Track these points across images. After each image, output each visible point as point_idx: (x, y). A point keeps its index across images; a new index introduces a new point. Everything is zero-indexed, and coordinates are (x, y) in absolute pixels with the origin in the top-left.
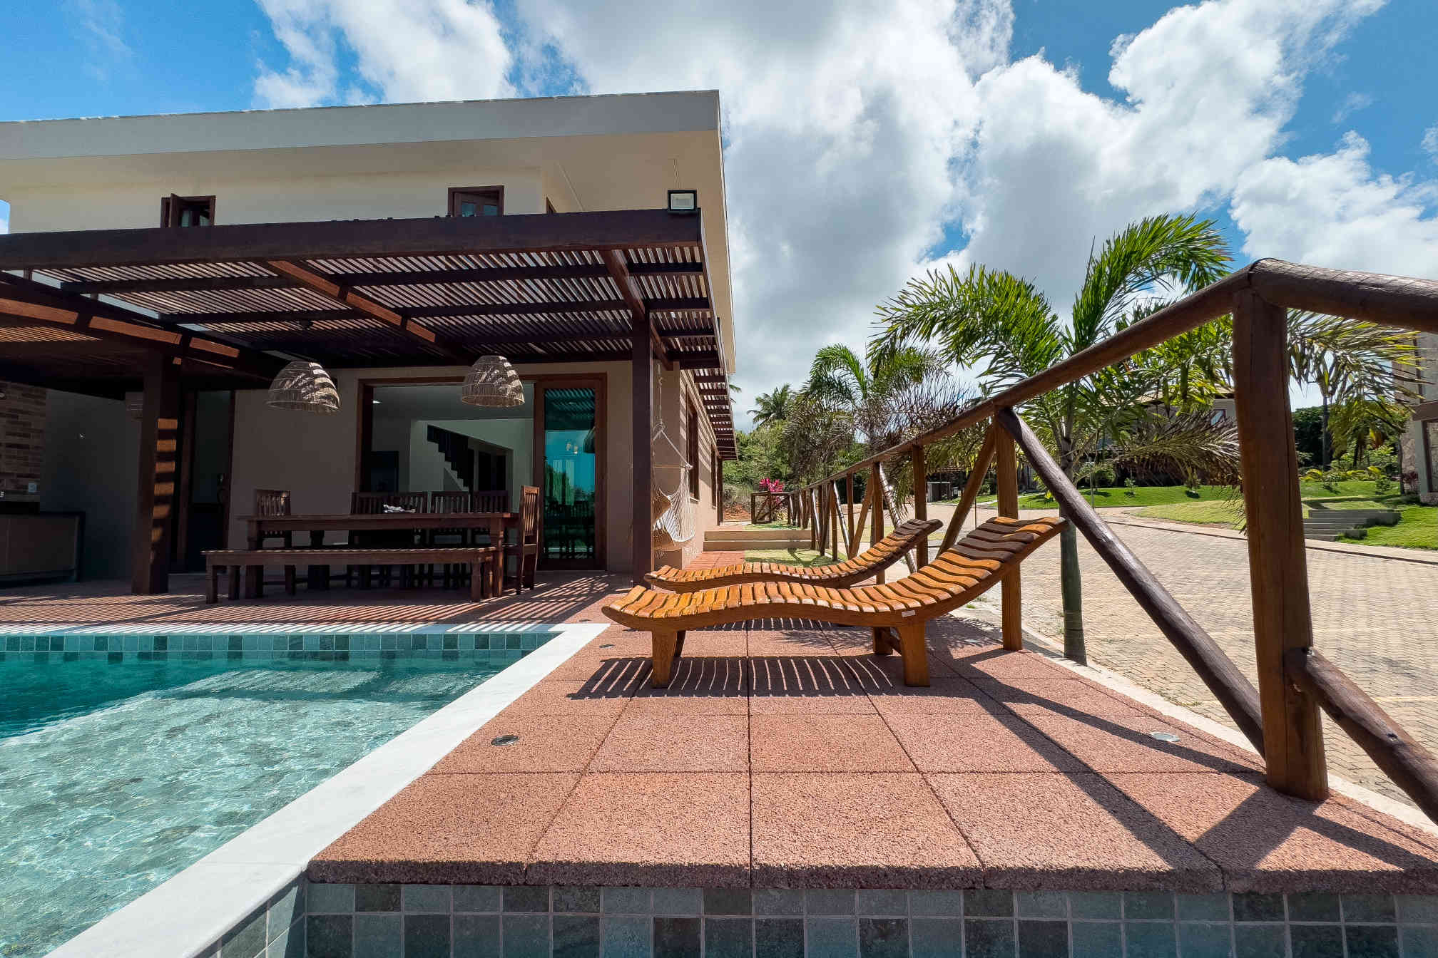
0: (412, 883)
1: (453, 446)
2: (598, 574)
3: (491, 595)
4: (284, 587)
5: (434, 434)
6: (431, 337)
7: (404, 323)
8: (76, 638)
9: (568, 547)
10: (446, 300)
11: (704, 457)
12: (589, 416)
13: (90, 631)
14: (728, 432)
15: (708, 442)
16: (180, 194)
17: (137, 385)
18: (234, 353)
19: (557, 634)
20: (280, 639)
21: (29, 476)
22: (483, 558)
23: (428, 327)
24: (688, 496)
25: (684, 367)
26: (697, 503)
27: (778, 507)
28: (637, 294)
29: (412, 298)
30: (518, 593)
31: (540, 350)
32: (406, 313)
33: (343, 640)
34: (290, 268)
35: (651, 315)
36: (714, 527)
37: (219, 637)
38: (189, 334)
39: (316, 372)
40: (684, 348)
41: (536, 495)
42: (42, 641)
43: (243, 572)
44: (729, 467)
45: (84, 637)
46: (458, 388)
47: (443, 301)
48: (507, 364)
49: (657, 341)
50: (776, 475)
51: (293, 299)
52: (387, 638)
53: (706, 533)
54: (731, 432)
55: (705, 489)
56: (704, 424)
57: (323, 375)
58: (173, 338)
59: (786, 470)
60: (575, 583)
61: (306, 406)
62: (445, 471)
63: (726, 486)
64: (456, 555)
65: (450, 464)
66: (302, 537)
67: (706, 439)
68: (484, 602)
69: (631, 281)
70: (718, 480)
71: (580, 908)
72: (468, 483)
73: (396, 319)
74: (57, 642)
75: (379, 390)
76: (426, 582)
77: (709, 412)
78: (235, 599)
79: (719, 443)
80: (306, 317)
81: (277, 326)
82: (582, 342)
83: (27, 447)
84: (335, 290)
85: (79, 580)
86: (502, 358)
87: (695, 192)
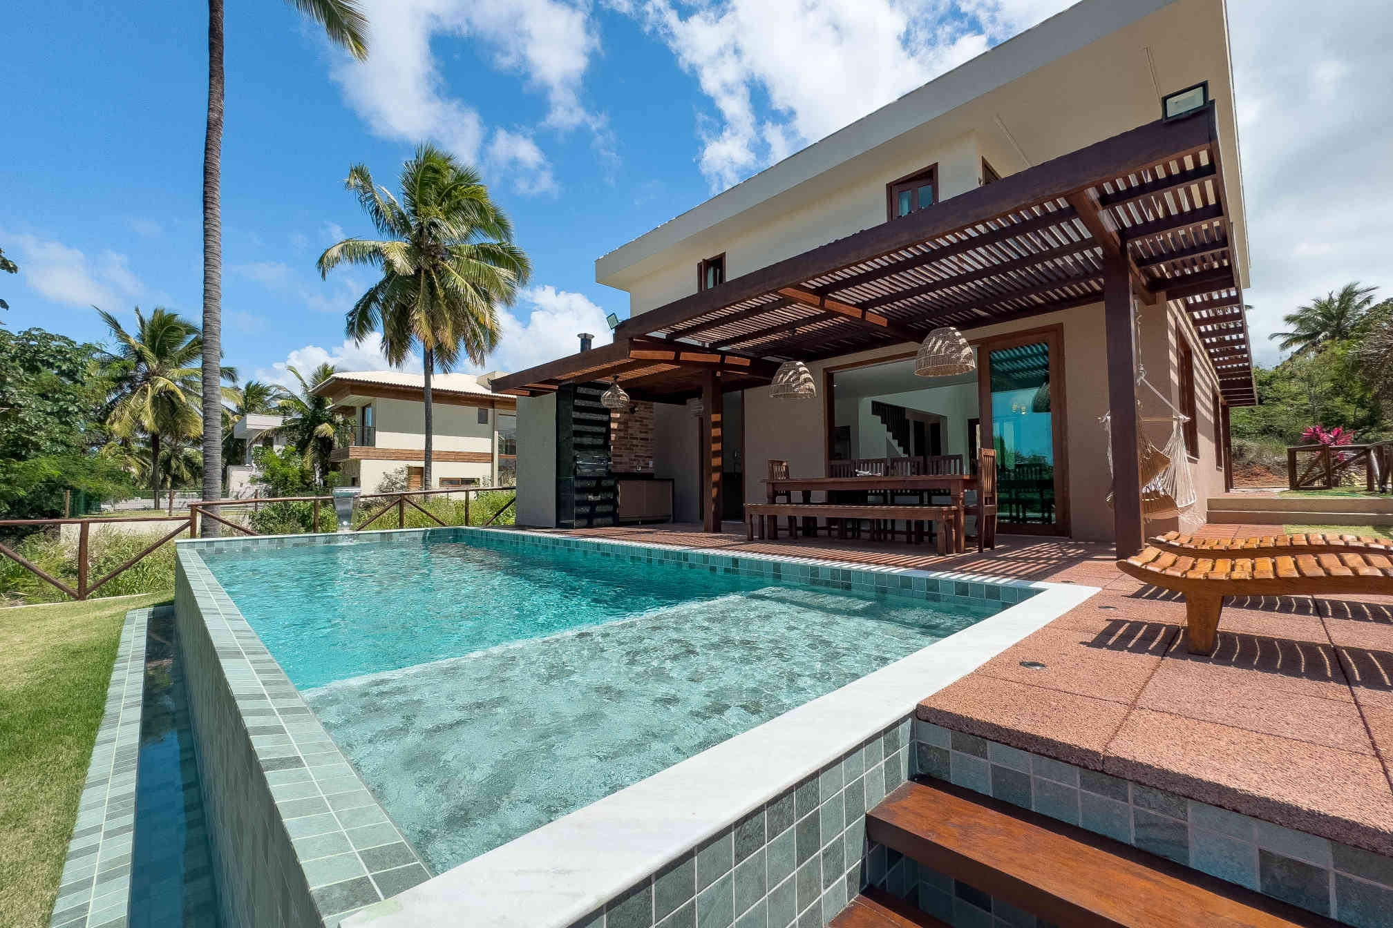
0: (997, 741)
1: (893, 417)
2: (1063, 540)
3: (954, 551)
4: (787, 532)
5: (878, 408)
6: (883, 322)
7: (863, 316)
8: (693, 554)
9: (1018, 512)
10: (890, 288)
11: (1203, 404)
12: (1042, 372)
13: (700, 551)
14: (1244, 368)
15: (1207, 386)
16: (707, 258)
17: (697, 393)
18: (747, 362)
19: (1039, 591)
20: (804, 568)
21: (649, 457)
22: (947, 517)
23: (881, 314)
24: (1182, 453)
25: (1172, 296)
26: (1196, 462)
27: (1345, 466)
28: (1111, 227)
29: (870, 292)
30: (981, 551)
31: (983, 314)
32: (864, 306)
33: (847, 573)
34: (789, 292)
35: (1129, 245)
36: (1220, 494)
37: (767, 562)
38: (724, 354)
39: (801, 369)
40: (1172, 273)
41: (993, 457)
42: (679, 554)
43: (766, 519)
44: (1239, 415)
45: (697, 554)
46: (910, 363)
47: (888, 289)
48: (958, 334)
49: (1136, 275)
50: (1331, 420)
51: (787, 314)
52: (879, 575)
53: (1209, 500)
54: (1248, 368)
55: (1206, 445)
56: (1201, 364)
57: (805, 372)
58: (716, 358)
59: (1352, 412)
60: (1037, 547)
61: (796, 395)
62: (888, 441)
63: (1235, 442)
64: (924, 513)
65: (891, 434)
66: (797, 495)
67: (1205, 382)
68: (950, 557)
69: (1105, 217)
70: (1224, 434)
71: (1164, 811)
72: (906, 451)
73: (857, 313)
74: (685, 556)
75: (838, 375)
76: (889, 536)
77: (1207, 346)
78: (762, 539)
79: (1222, 385)
80: (792, 326)
81: (773, 337)
82: (1033, 296)
83: (647, 439)
84: (817, 300)
85: (674, 522)
86: (952, 328)
87: (1204, 85)
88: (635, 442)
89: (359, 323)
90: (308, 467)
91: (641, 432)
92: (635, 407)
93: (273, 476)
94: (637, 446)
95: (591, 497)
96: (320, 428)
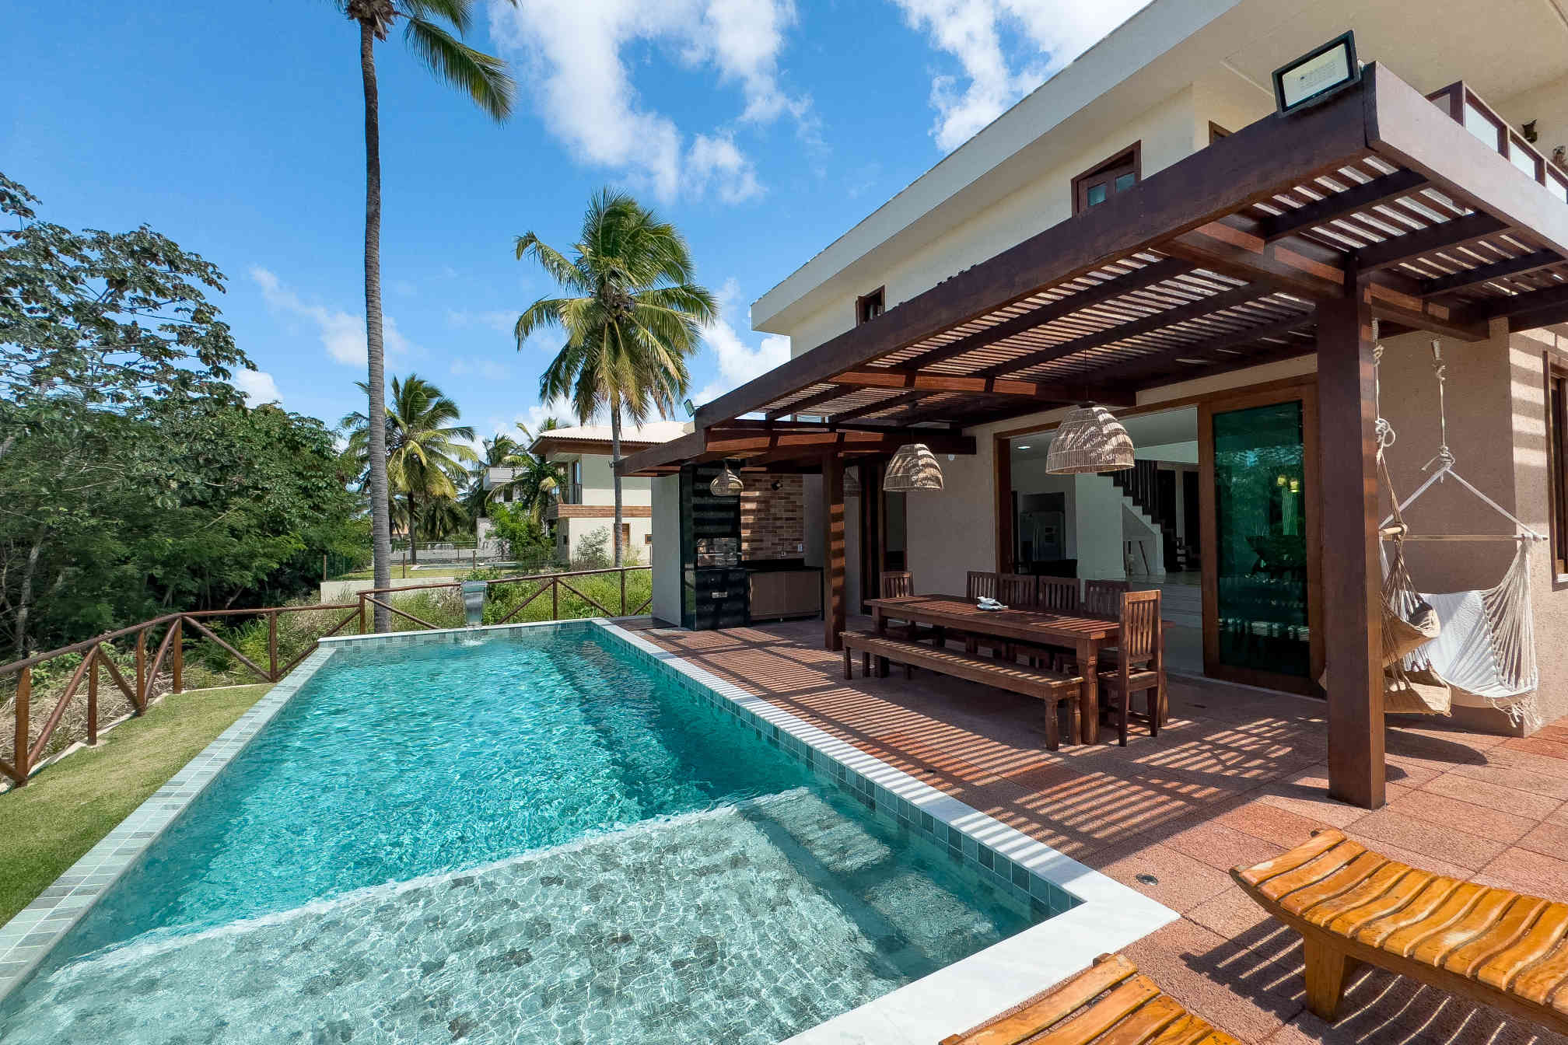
6: (1029, 390)
7: (990, 386)
8: (744, 710)
13: (750, 706)
16: (865, 293)
18: (878, 437)
20: (832, 763)
21: (798, 540)
22: (1062, 694)
23: (1023, 379)
30: (1123, 741)
32: (989, 374)
34: (849, 377)
42: (733, 704)
45: (747, 711)
57: (926, 455)
58: (830, 438)
73: (979, 385)
74: (738, 710)
83: (795, 519)
84: (901, 379)
87: (1347, 40)
88: (778, 523)
89: (553, 382)
90: (534, 521)
91: (786, 511)
92: (778, 482)
93: (503, 531)
94: (782, 527)
95: (715, 595)
96: (545, 481)
